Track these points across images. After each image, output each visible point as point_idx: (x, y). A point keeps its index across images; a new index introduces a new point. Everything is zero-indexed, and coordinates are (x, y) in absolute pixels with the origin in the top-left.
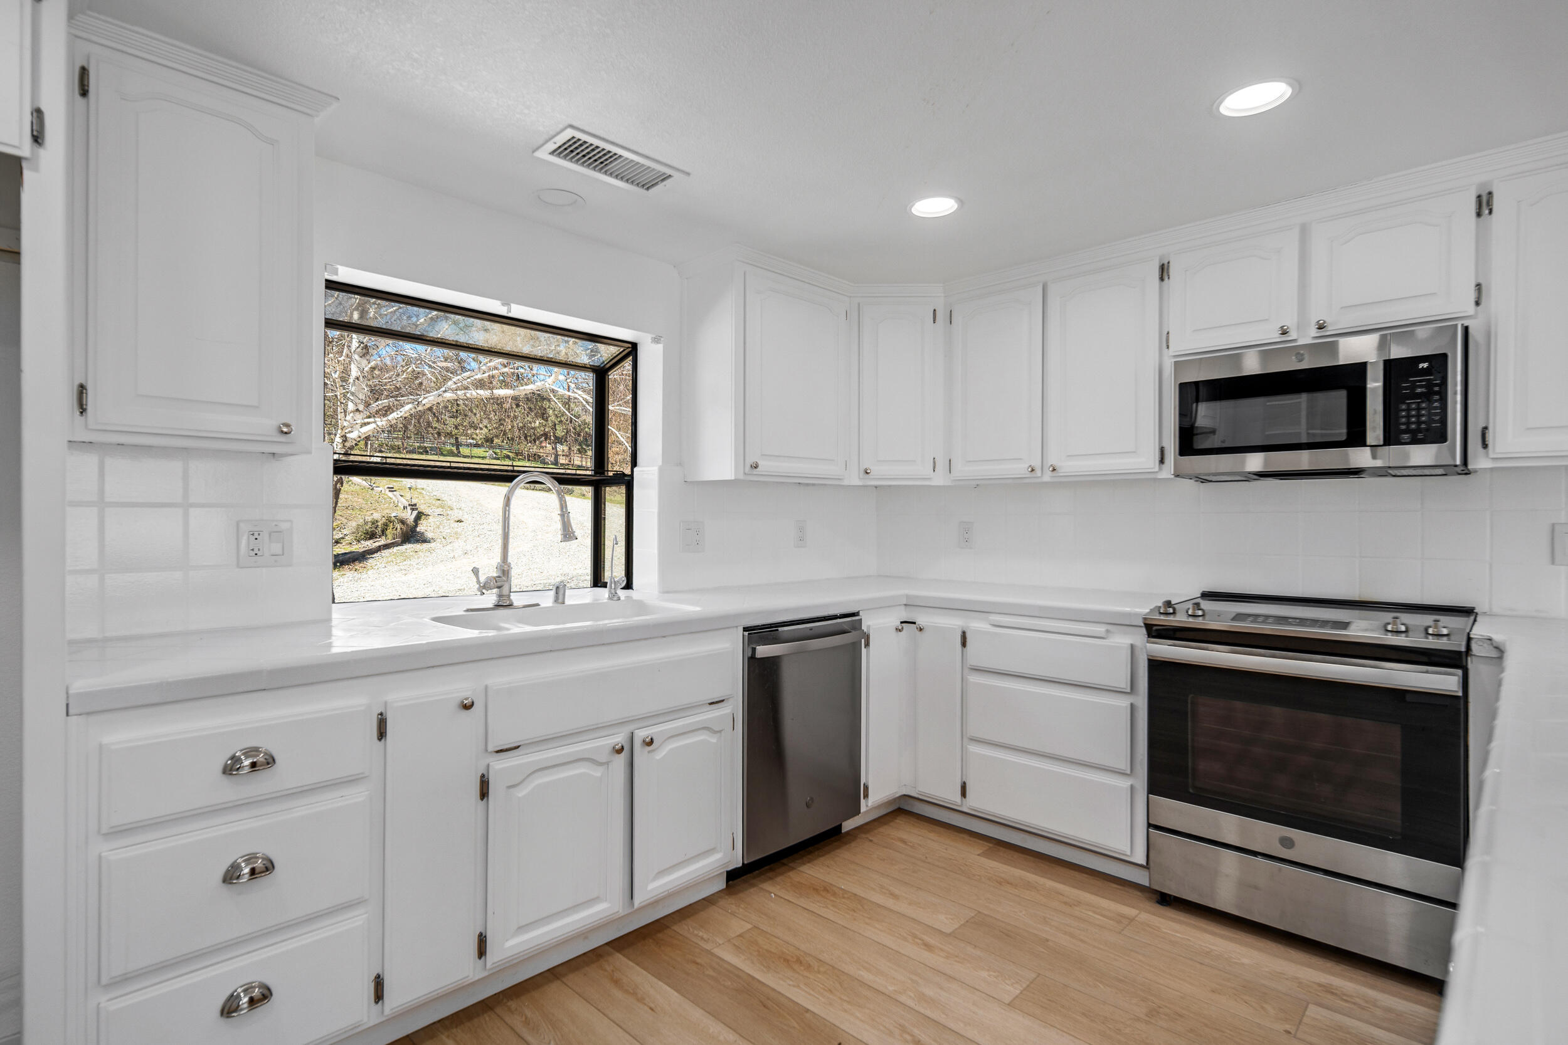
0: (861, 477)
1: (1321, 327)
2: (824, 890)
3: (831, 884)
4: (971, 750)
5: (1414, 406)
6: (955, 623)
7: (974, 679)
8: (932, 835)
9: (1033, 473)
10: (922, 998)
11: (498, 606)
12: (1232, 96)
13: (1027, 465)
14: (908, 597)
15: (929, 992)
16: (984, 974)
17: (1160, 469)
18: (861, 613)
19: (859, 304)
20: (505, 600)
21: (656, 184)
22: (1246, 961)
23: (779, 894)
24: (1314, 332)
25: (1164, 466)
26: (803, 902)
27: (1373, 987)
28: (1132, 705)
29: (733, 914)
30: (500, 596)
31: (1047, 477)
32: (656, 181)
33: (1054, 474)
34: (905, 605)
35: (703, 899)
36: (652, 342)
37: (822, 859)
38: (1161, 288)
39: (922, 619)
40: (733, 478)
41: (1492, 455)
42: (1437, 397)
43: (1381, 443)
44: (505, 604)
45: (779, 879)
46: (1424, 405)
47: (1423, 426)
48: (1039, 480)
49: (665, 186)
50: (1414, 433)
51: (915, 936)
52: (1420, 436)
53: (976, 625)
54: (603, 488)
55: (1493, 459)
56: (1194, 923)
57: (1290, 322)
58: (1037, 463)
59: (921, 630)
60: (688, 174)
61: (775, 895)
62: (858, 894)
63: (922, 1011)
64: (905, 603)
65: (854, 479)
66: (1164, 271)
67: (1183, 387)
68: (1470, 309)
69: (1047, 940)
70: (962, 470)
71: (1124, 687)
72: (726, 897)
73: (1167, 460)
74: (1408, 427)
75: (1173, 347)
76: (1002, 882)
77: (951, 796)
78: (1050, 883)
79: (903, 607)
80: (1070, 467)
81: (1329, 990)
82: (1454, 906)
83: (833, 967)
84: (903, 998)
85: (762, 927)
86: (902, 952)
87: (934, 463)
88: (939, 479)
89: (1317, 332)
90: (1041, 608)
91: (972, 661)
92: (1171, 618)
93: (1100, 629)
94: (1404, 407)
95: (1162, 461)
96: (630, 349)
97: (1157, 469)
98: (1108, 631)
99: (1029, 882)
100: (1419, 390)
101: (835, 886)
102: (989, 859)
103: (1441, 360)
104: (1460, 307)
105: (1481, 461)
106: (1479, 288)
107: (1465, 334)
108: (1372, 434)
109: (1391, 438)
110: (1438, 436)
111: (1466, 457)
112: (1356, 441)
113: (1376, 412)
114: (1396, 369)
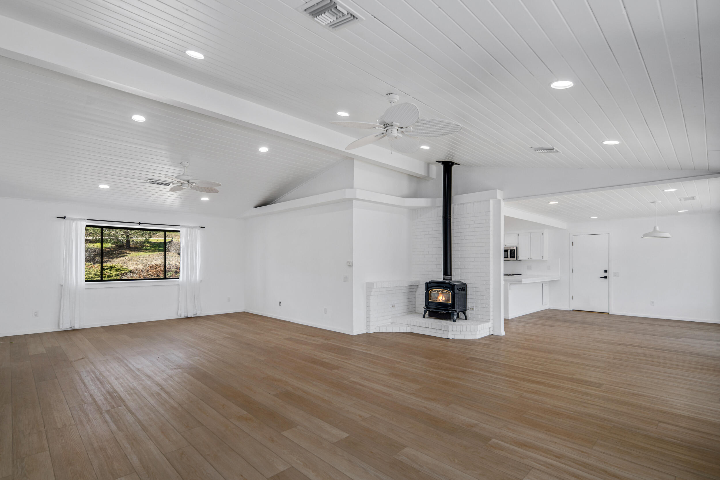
103: (514, 250)
104: (516, 245)
105: (518, 260)
106: (518, 243)
107: (517, 247)
108: (509, 256)
109: (511, 257)
110: (514, 257)
111: (517, 259)
112: (508, 257)
113: (509, 254)
114: (511, 250)
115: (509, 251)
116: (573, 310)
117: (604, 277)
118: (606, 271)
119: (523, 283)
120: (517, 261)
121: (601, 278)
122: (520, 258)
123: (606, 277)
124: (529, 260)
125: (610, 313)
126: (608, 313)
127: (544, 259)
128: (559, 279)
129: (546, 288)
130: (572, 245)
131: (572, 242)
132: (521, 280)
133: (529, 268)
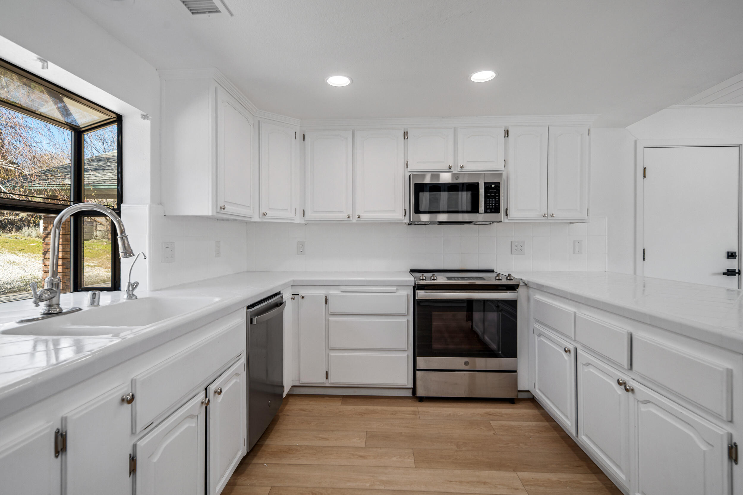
0: (261, 217)
1: (462, 168)
2: (289, 451)
3: (291, 446)
4: (331, 354)
5: (491, 200)
6: (321, 292)
7: (332, 319)
8: (312, 403)
9: (349, 218)
10: (383, 482)
11: (48, 314)
12: (476, 74)
13: (346, 215)
14: (294, 281)
15: (384, 478)
16: (395, 459)
17: (404, 218)
18: (281, 292)
19: (259, 121)
20: (55, 308)
21: (204, 13)
22: (461, 413)
23: (267, 462)
24: (459, 169)
25: (405, 217)
26: (284, 461)
27: (496, 408)
28: (408, 320)
29: (252, 485)
30: (50, 306)
31: (355, 220)
32: (206, 11)
33: (359, 219)
34: (294, 285)
35: (226, 485)
36: (141, 118)
37: (272, 433)
38: (404, 141)
39: (302, 292)
40: (210, 214)
41: (509, 218)
42: (497, 197)
43: (483, 212)
44: (56, 312)
45: (259, 454)
46: (494, 200)
47: (493, 207)
48: (351, 222)
49: (209, 16)
50: (491, 209)
51: (353, 455)
52: (493, 210)
53: (333, 292)
54: (82, 218)
55: (509, 219)
56: (435, 405)
57: (452, 164)
58: (350, 214)
59: (303, 298)
60: (231, 14)
61: (266, 464)
62: (308, 445)
63: (389, 488)
64: (292, 284)
66: (406, 134)
67: (416, 185)
68: (503, 169)
69: (402, 433)
70: (310, 216)
71: (405, 313)
72: (239, 477)
73: (406, 215)
74: (489, 207)
75: (409, 169)
76: (362, 414)
77: (321, 379)
78: (379, 408)
79: (292, 287)
80: (365, 216)
81: (489, 414)
82: (515, 371)
83: (333, 488)
84: (377, 487)
85: (276, 485)
86: (355, 465)
87: (295, 212)
88: (298, 220)
89: (460, 169)
91: (331, 311)
92: (436, 281)
93: (394, 289)
94: (488, 200)
95: (405, 216)
96: (116, 119)
97: (403, 219)
98: (397, 289)
99: (371, 410)
100: (492, 194)
101: (293, 446)
102: (347, 405)
103: (498, 184)
104: (500, 167)
106: (505, 161)
107: (502, 176)
108: (482, 210)
109: (486, 211)
110: (498, 211)
111: (506, 218)
112: (478, 211)
113: (482, 201)
114: (488, 186)
117: (726, 271)
118: (731, 256)
122: (514, 212)
123: (730, 273)
124: (545, 220)
130: (644, 177)
131: (645, 168)
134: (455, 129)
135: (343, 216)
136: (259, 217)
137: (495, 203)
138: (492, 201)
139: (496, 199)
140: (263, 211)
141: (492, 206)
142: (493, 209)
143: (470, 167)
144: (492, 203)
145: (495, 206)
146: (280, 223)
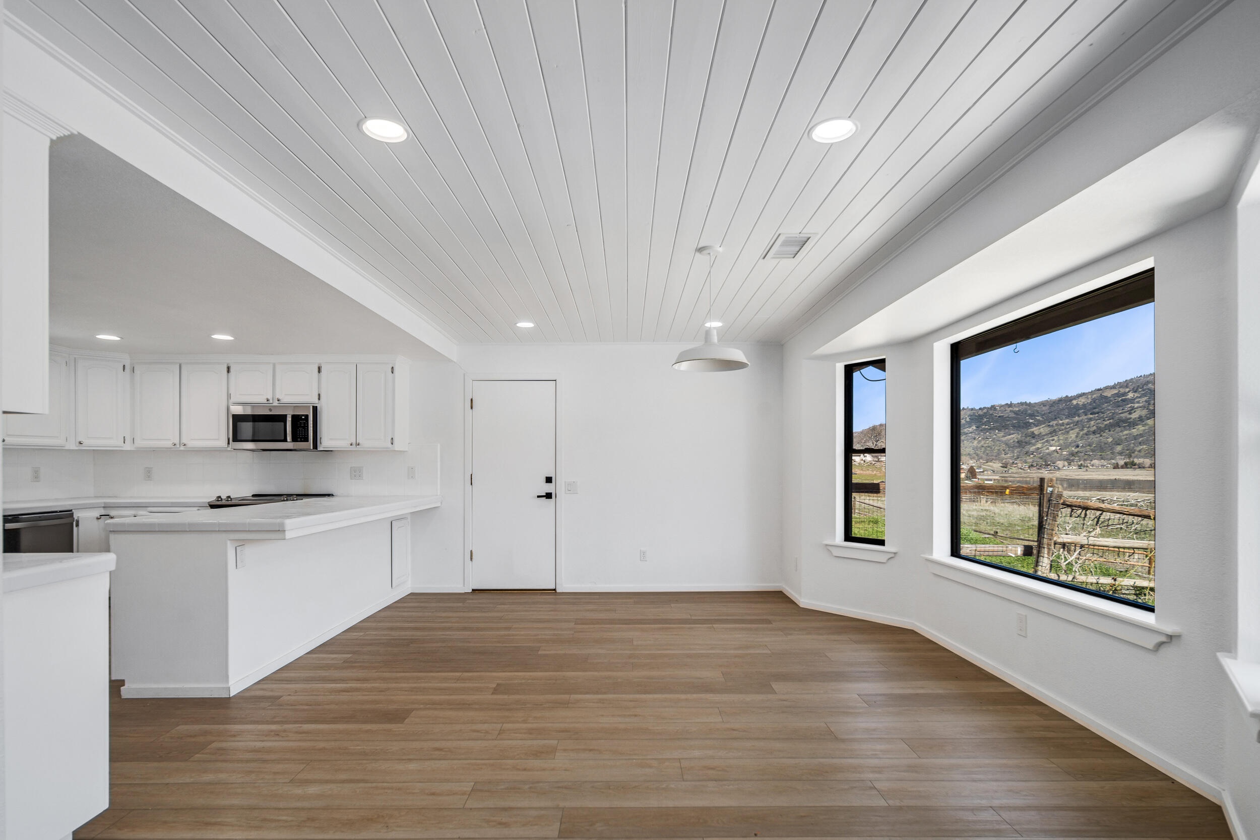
1: (278, 400)
5: (300, 429)
9: (176, 446)
13: (172, 443)
14: (105, 503)
17: (228, 446)
18: (73, 511)
24: (276, 401)
31: (182, 448)
33: (185, 446)
34: (104, 507)
38: (228, 375)
39: (113, 513)
41: (322, 446)
43: (291, 441)
48: (179, 450)
50: (301, 438)
57: (270, 397)
58: (177, 442)
59: (111, 518)
65: (72, 446)
66: (228, 369)
67: (234, 416)
68: (317, 402)
70: (140, 443)
73: (230, 443)
74: (297, 435)
75: (232, 401)
79: (102, 508)
80: (192, 444)
87: (124, 439)
88: (128, 447)
90: (172, 503)
94: (297, 430)
95: (227, 444)
97: (227, 446)
100: (301, 425)
103: (307, 416)
104: (314, 400)
105: (320, 448)
106: (319, 395)
107: (315, 409)
108: (289, 438)
109: (294, 439)
110: (306, 440)
111: (315, 446)
112: (285, 440)
113: (289, 431)
114: (295, 418)
115: (289, 419)
116: (473, 590)
117: (545, 494)
118: (549, 480)
119: (287, 537)
120: (315, 453)
121: (539, 497)
122: (327, 441)
123: (548, 496)
124: (353, 448)
125: (558, 591)
126: (555, 590)
127: (398, 446)
128: (438, 505)
129: (402, 534)
130: (472, 408)
131: (472, 400)
132: (282, 525)
133: (356, 473)
134: (274, 365)
135: (168, 444)
136: (76, 446)
137: (305, 433)
138: (302, 431)
139: (305, 429)
140: (79, 441)
141: (302, 435)
142: (302, 438)
143: (286, 399)
144: (302, 433)
145: (305, 435)
146: (97, 450)
